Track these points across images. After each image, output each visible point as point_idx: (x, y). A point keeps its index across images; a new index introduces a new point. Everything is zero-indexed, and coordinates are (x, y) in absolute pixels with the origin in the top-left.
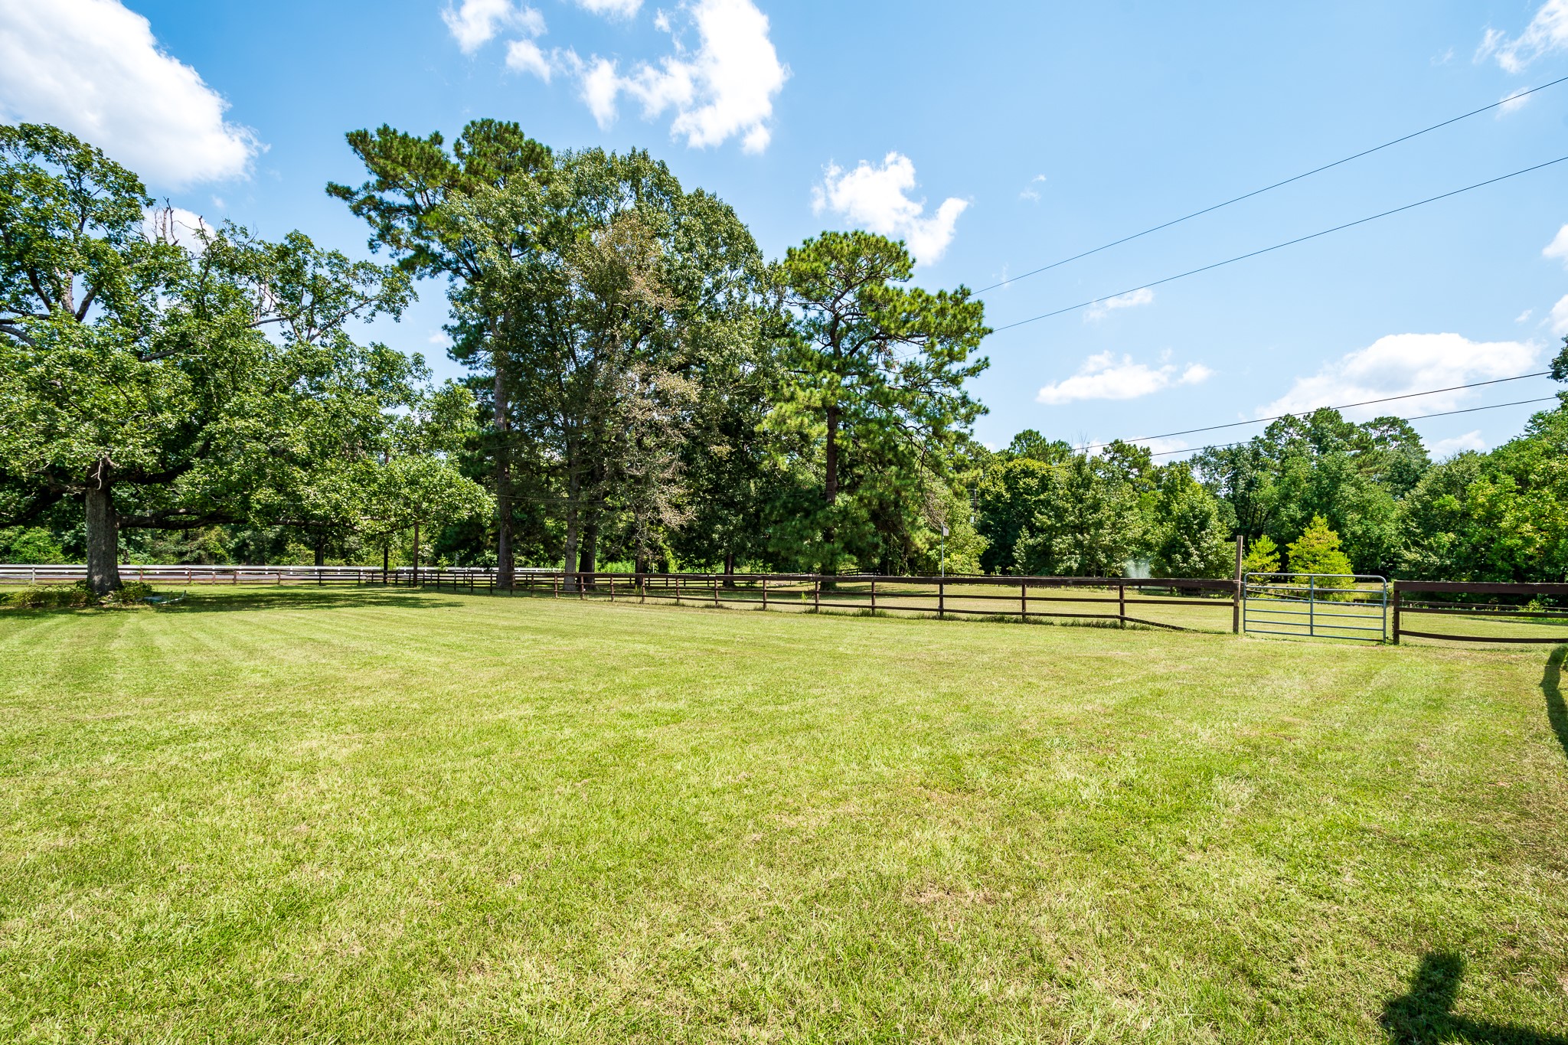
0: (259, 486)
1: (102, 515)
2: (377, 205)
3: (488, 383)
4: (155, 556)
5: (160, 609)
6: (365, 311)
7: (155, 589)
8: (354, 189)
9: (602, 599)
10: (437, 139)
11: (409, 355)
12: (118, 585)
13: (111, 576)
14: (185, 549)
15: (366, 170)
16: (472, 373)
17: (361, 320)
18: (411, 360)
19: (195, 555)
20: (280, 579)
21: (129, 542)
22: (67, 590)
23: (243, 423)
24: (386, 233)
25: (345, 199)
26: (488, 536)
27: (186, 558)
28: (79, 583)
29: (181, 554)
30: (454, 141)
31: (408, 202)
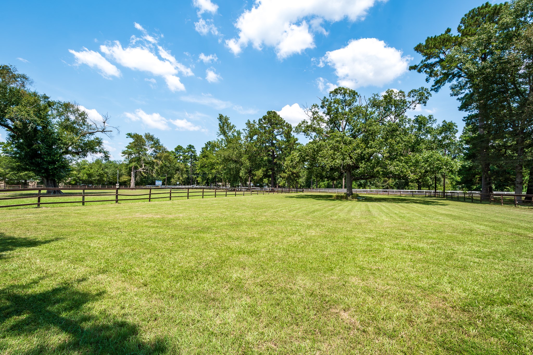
0: (377, 167)
1: (349, 177)
2: (426, 66)
3: (476, 116)
4: (376, 187)
5: (359, 200)
6: (412, 106)
7: (360, 195)
8: (417, 65)
9: (527, 207)
10: (449, 30)
11: (427, 116)
12: (352, 194)
13: (351, 192)
14: (384, 185)
15: (422, 56)
16: (470, 114)
17: (412, 109)
18: (428, 118)
19: (386, 187)
20: (401, 194)
21: (371, 183)
22: (342, 195)
23: (371, 150)
24: (431, 74)
25: (415, 69)
26: (476, 178)
27: (384, 188)
28: (345, 193)
29: (383, 186)
30: (457, 27)
31: (437, 60)
